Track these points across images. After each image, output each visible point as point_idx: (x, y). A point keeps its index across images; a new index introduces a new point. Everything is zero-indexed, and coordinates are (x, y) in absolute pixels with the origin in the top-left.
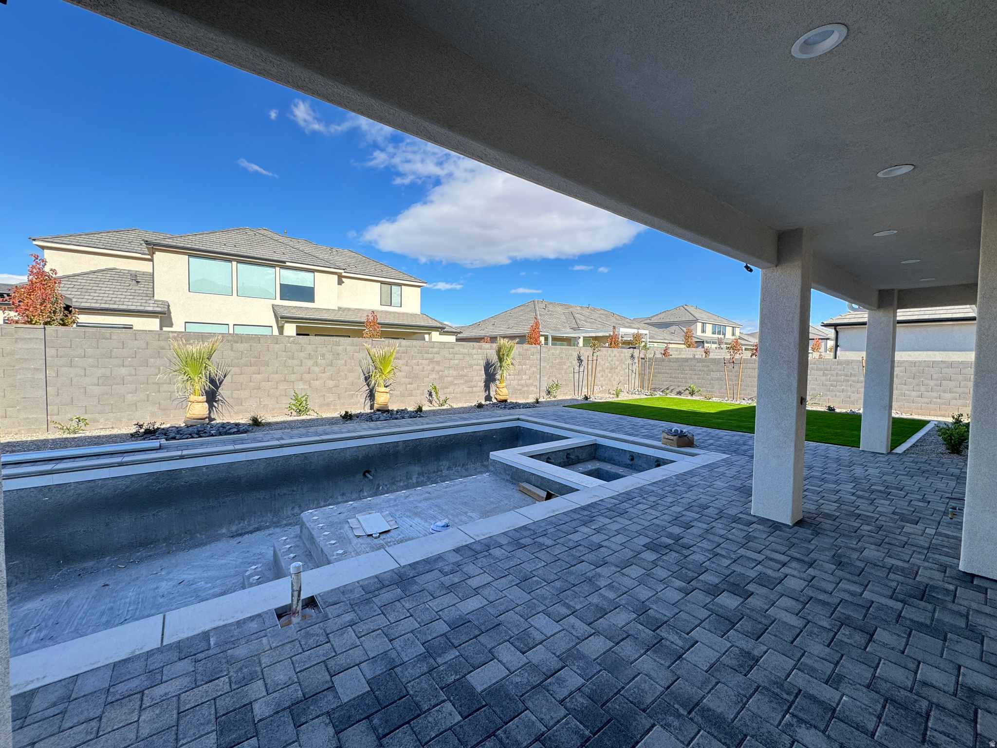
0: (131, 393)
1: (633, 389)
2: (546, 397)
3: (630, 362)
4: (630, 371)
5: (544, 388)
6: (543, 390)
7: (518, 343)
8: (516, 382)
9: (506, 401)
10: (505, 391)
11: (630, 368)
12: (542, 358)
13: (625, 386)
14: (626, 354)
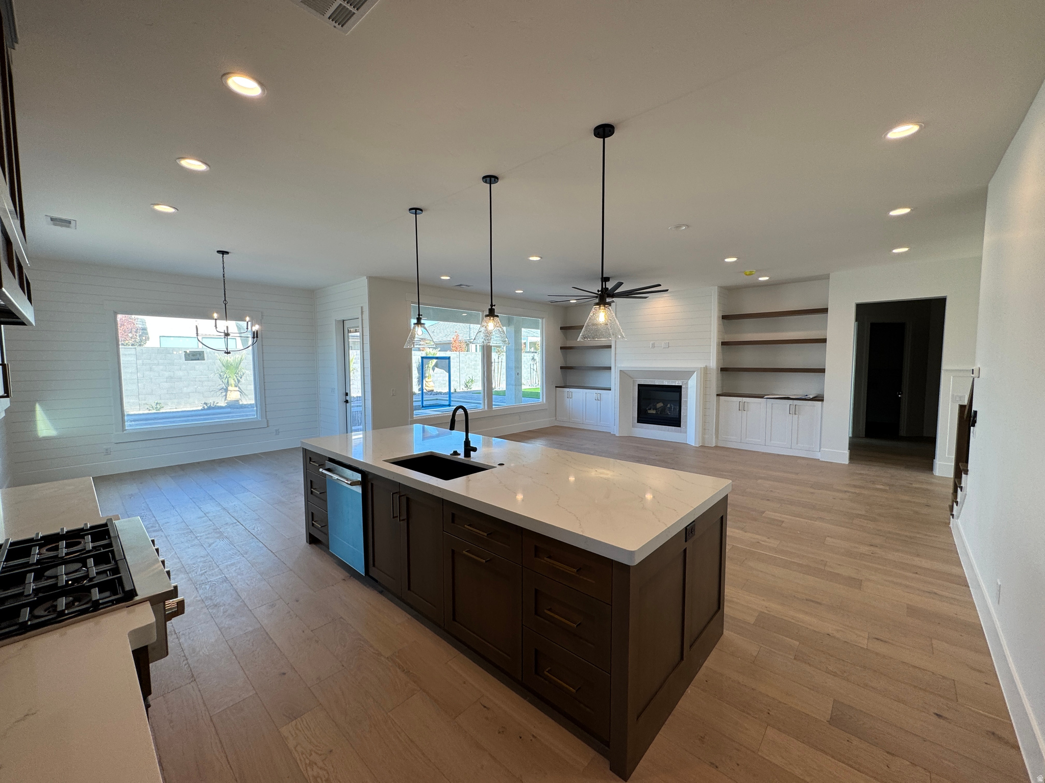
0: (186, 387)
1: (534, 383)
2: (464, 389)
3: (532, 363)
4: (532, 370)
5: (463, 382)
6: (462, 385)
7: (439, 351)
8: (441, 378)
9: (432, 391)
10: (431, 384)
11: (532, 367)
12: (461, 361)
13: (528, 381)
14: (528, 357)
